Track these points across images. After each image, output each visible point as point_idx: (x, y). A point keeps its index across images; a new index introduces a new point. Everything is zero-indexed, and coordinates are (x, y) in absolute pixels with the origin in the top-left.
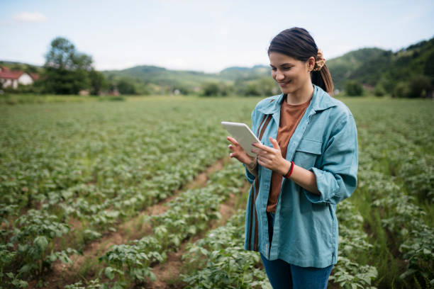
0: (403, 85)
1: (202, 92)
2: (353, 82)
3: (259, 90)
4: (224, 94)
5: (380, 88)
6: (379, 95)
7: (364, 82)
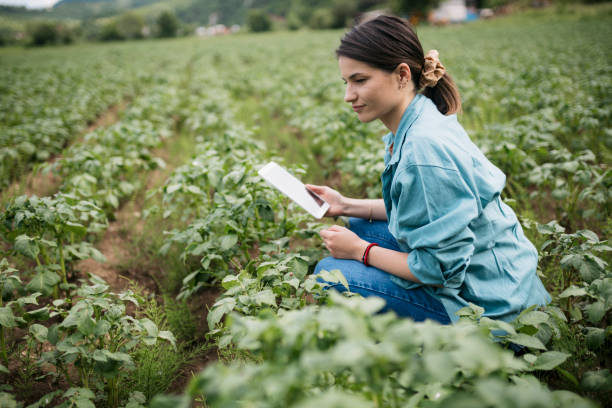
0: (324, 13)
1: (29, 39)
2: (257, 12)
3: (122, 31)
4: (68, 41)
5: (293, 18)
6: (293, 28)
7: (272, 12)
